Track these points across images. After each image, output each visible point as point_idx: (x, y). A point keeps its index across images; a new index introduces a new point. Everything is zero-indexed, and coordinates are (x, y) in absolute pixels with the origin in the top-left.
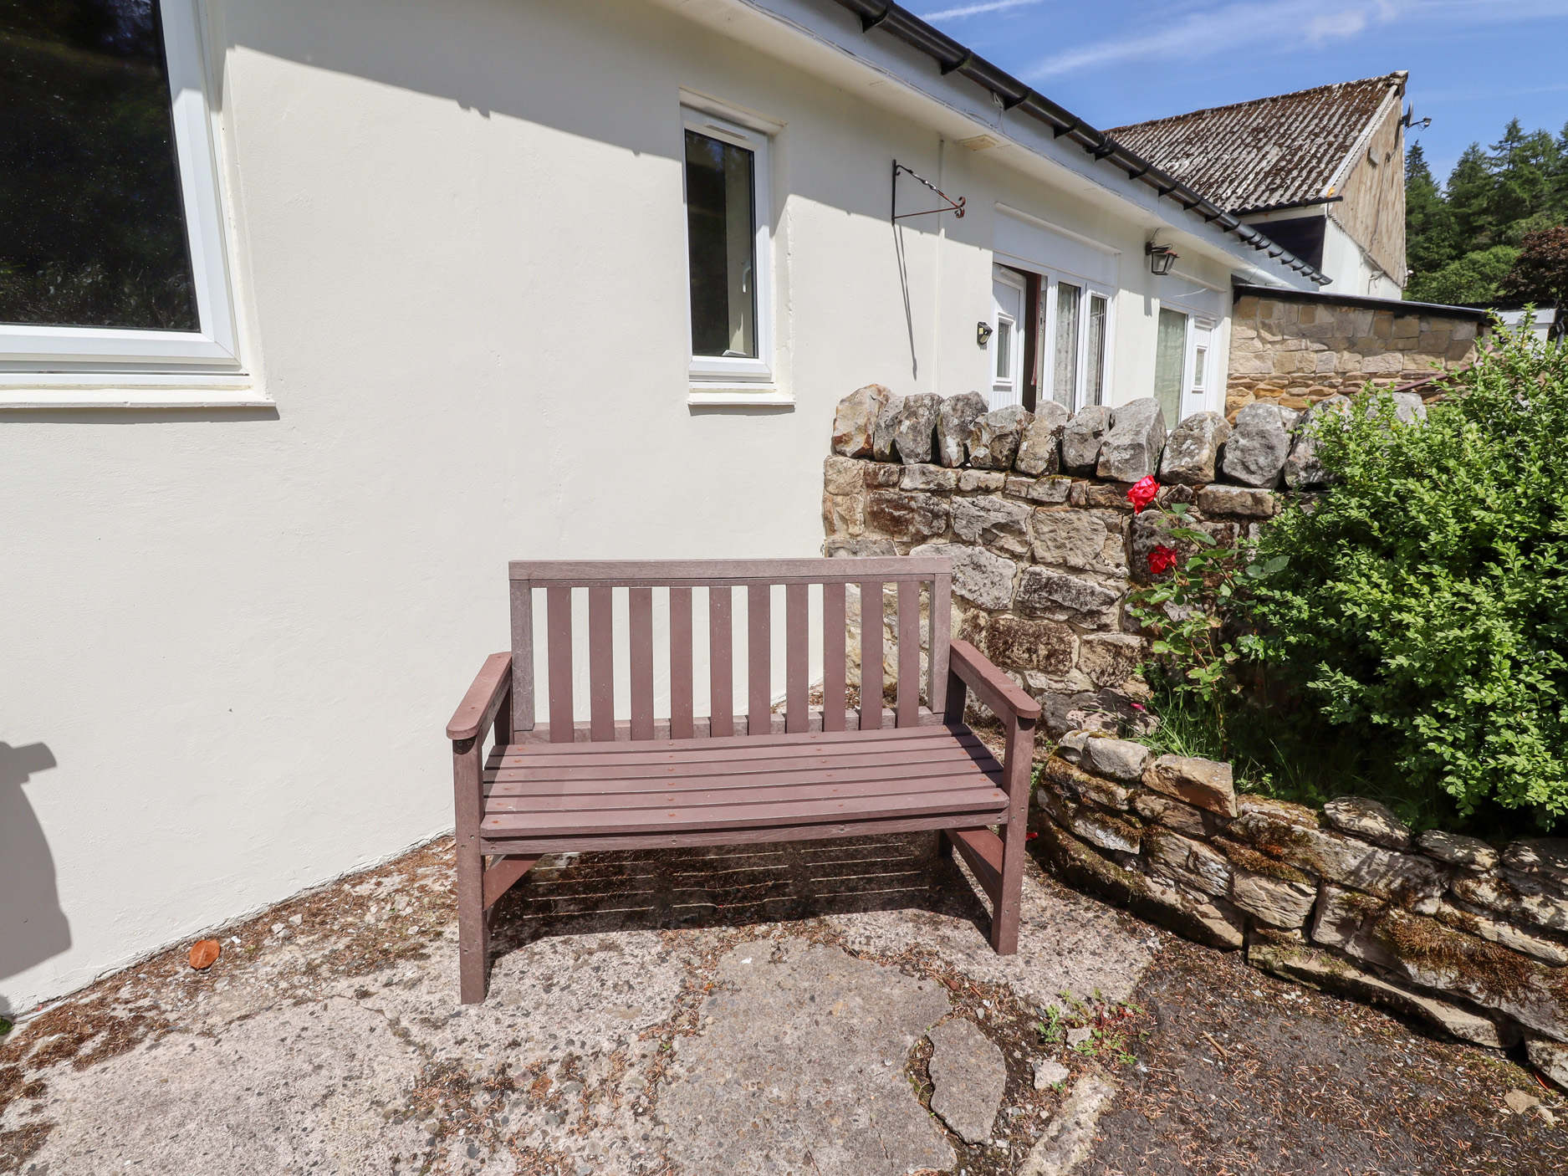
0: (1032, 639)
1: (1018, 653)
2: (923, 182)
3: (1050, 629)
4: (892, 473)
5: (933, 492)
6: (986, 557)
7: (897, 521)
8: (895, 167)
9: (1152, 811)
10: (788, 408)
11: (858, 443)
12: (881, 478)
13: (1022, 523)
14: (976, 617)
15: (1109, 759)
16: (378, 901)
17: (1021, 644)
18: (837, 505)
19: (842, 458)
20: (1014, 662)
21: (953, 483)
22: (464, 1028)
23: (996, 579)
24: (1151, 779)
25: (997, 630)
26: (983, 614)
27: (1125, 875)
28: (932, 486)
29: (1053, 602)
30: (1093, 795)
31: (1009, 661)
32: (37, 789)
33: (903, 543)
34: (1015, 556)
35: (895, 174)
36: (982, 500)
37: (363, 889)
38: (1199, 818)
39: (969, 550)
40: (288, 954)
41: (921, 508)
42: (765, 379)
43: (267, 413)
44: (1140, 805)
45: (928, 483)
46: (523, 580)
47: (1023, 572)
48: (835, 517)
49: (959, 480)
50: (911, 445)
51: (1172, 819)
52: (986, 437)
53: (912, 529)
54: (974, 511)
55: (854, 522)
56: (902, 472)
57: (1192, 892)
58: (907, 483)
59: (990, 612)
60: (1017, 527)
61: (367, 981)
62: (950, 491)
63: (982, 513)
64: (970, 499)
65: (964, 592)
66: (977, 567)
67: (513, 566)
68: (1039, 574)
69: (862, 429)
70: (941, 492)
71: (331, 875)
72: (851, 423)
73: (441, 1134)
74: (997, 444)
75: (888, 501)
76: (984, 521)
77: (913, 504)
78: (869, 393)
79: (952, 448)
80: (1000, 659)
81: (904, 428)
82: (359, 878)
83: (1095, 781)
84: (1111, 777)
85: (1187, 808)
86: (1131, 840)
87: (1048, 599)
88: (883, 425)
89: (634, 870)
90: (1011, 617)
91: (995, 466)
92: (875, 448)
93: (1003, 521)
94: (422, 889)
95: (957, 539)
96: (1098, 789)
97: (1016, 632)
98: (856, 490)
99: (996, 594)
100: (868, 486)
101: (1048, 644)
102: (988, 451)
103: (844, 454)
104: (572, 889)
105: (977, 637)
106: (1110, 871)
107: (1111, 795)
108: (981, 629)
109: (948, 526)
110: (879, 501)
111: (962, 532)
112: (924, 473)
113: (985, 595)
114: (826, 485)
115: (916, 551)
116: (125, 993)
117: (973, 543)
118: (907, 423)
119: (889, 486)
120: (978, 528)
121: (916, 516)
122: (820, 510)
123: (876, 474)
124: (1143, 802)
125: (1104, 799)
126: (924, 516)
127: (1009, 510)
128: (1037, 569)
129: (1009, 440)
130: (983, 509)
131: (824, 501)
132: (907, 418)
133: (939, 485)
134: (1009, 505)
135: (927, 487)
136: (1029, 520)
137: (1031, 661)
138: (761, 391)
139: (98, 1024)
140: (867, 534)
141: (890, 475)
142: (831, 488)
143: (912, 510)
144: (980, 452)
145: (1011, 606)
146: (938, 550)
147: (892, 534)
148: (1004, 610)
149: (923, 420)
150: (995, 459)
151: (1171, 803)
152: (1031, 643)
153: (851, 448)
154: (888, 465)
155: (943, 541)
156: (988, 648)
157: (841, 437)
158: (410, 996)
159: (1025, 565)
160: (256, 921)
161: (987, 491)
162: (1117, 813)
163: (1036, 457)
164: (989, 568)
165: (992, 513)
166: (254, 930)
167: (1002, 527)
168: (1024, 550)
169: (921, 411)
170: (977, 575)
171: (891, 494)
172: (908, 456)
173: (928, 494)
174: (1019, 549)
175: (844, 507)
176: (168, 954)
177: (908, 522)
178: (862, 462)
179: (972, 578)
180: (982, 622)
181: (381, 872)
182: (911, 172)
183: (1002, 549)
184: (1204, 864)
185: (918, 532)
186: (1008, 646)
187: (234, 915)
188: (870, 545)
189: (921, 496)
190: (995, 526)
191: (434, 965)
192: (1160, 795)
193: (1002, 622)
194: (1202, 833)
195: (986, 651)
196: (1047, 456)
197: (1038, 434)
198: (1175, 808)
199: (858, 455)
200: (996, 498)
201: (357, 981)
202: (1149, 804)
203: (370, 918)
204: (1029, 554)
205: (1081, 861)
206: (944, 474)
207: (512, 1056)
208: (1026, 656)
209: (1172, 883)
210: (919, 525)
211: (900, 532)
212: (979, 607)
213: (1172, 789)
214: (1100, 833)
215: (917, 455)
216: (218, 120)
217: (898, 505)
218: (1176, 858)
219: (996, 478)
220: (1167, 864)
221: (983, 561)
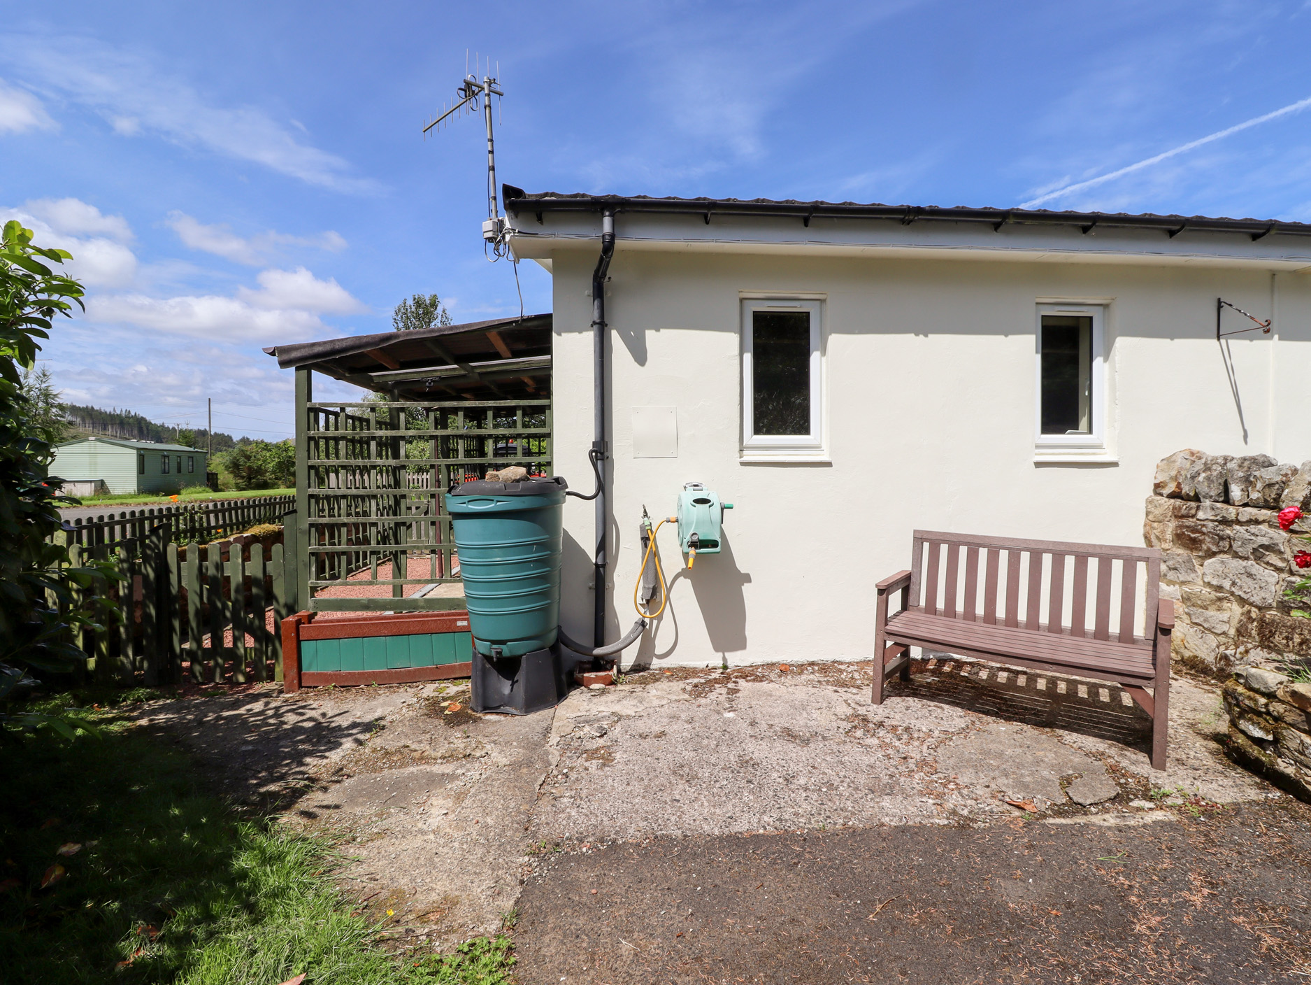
0: (1290, 630)
1: (1278, 639)
2: (1240, 311)
3: (1303, 624)
4: (1191, 509)
5: (1220, 522)
6: (1256, 568)
7: (1194, 541)
8: (1219, 302)
9: (1278, 712)
10: (1115, 464)
11: (1171, 487)
12: (1183, 512)
13: (1281, 545)
14: (1249, 612)
15: (1257, 679)
16: (847, 672)
17: (1281, 633)
18: (1154, 529)
19: (1159, 498)
20: (1276, 646)
21: (1234, 518)
22: (870, 708)
23: (1263, 585)
24: (1280, 693)
25: (1264, 622)
26: (1254, 609)
27: (1266, 756)
28: (1219, 518)
29: (1304, 603)
30: (1247, 702)
31: (1272, 645)
32: (746, 588)
33: (1200, 557)
34: (1279, 570)
35: (1219, 307)
36: (1253, 528)
37: (842, 667)
38: (1304, 717)
39: (1245, 563)
40: (812, 677)
41: (1210, 532)
42: (1099, 447)
43: (829, 464)
44: (1271, 709)
45: (1216, 516)
46: (919, 538)
47: (1283, 580)
48: (1153, 538)
49: (1238, 514)
50: (1206, 490)
51: (1290, 718)
52: (1259, 486)
53: (1204, 547)
54: (1247, 536)
55: (1165, 541)
56: (1198, 508)
57: (1303, 769)
58: (1201, 515)
59: (1260, 608)
60: (1277, 548)
61: (839, 689)
62: (1232, 521)
63: (1253, 538)
64: (1245, 528)
65: (1241, 593)
66: (1250, 575)
67: (915, 531)
68: (1294, 583)
69: (1175, 478)
70: (1225, 522)
71: (831, 658)
72: (1167, 474)
73: (855, 727)
74: (1267, 490)
75: (1187, 527)
76: (1254, 543)
77: (1204, 529)
78: (1182, 454)
79: (1236, 492)
80: (1266, 643)
81: (1201, 478)
82: (841, 663)
83: (1249, 693)
84: (1257, 691)
85: (1298, 711)
86: (1268, 732)
87: (1301, 602)
88: (1189, 476)
89: (963, 690)
90: (1275, 613)
91: (1266, 505)
92: (1183, 492)
93: (1267, 543)
94: (865, 672)
95: (1236, 555)
96: (1250, 698)
97: (1278, 624)
98: (1167, 519)
99: (1263, 595)
100: (1176, 516)
101: (1301, 634)
102: (1260, 495)
103: (1161, 495)
104: (929, 688)
105: (1250, 626)
106: (1255, 751)
107: (1256, 701)
108: (1254, 620)
109: (1231, 546)
110: (1181, 527)
111: (1239, 550)
112: (1213, 509)
113: (1255, 595)
114: (1147, 515)
115: (1208, 562)
116: (759, 670)
117: (1247, 559)
118: (1203, 475)
119: (1189, 517)
120: (1250, 548)
121: (1207, 538)
122: (1142, 531)
123: (1180, 508)
124: (1273, 707)
125: (1252, 704)
126: (1213, 538)
127: (1271, 536)
128: (1293, 579)
129: (1276, 488)
130: (1253, 534)
131: (1145, 526)
132: (1204, 472)
133: (1223, 517)
134: (1272, 532)
135: (1215, 518)
136: (1286, 544)
137: (1288, 646)
138: (1094, 454)
139: (752, 675)
140: (1174, 549)
141: (1190, 510)
142: (1150, 517)
143: (1204, 534)
144: (1255, 495)
145: (1274, 605)
146: (1223, 562)
147: (1192, 550)
148: (1270, 607)
149: (1215, 473)
150: (1266, 501)
151: (1288, 707)
152: (1289, 633)
153: (1166, 491)
154: (1189, 503)
155: (1228, 556)
156: (1258, 635)
157: (1159, 484)
158: (854, 697)
159: (1284, 575)
160: (802, 665)
161: (1257, 522)
162: (1259, 714)
163: (1293, 499)
164: (1258, 577)
165: (1259, 538)
166: (801, 668)
167: (1267, 548)
168: (1284, 565)
169: (1214, 467)
170: (1249, 581)
171: (1190, 522)
172: (1204, 497)
173: (1217, 523)
174: (1280, 564)
175: (1159, 530)
176: (773, 664)
177: (1201, 542)
178: (1172, 501)
179: (1247, 583)
180: (1254, 615)
181: (850, 664)
182: (1230, 305)
183: (1268, 563)
184: (1307, 748)
185: (1209, 549)
186: (1272, 634)
187: (795, 660)
188: (1176, 557)
189: (1211, 524)
190: (1262, 546)
191: (864, 692)
192: (1283, 702)
193: (1268, 616)
194: (1306, 728)
195: (1257, 637)
196: (1302, 499)
197: (1297, 484)
198: (1290, 711)
199: (1172, 496)
200: (1264, 527)
201: (835, 688)
202: (1277, 708)
203: (842, 676)
204: (1288, 568)
205: (1237, 743)
206: (1227, 509)
207: (886, 720)
208: (1285, 642)
209: (1293, 762)
210: (1208, 544)
211: (1196, 549)
212: (1251, 604)
213: (1289, 699)
214: (1251, 727)
215: (1211, 497)
216: (824, 359)
217: (1194, 530)
218: (1293, 745)
219: (1265, 514)
220: (1288, 749)
221: (1253, 571)
